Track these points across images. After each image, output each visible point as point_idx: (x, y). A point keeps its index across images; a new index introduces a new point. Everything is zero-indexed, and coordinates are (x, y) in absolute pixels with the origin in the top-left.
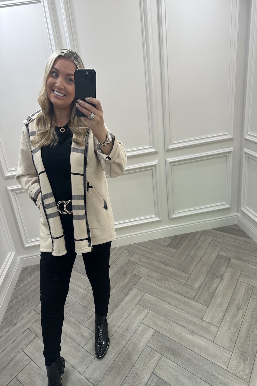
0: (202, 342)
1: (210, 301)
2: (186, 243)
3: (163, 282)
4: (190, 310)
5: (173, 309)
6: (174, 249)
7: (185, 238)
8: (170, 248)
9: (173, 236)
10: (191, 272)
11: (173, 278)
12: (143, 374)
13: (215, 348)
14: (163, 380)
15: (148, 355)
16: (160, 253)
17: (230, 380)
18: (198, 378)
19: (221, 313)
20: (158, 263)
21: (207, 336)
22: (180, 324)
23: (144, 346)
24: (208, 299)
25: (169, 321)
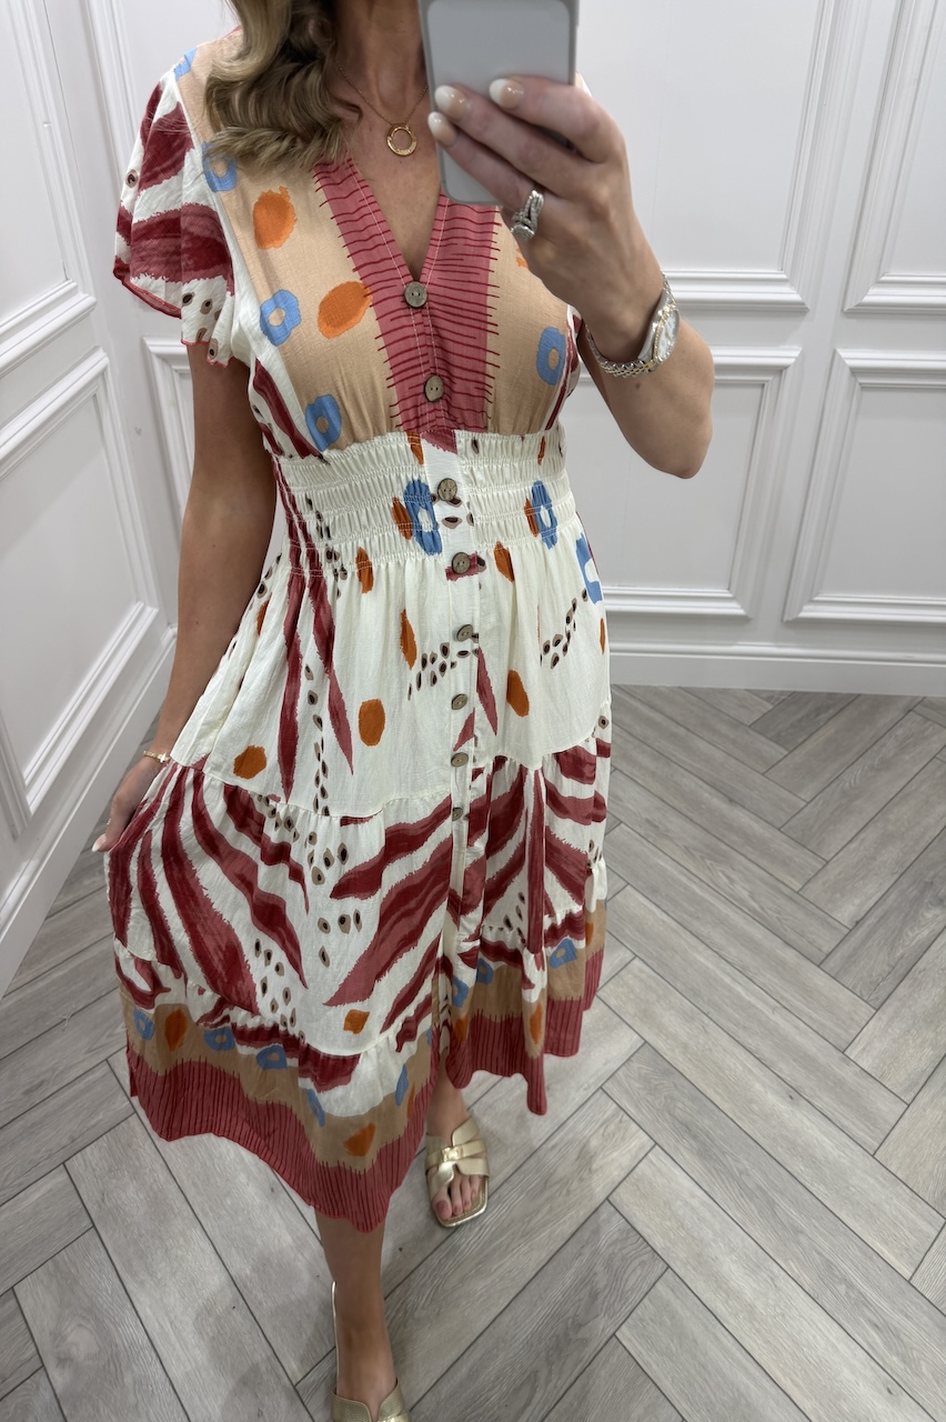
0: (828, 1144)
1: (889, 990)
2: (833, 731)
3: (708, 862)
4: (799, 1004)
5: (728, 980)
6: (776, 746)
7: (831, 712)
8: (762, 738)
9: (782, 693)
10: (832, 854)
11: (752, 857)
12: (568, 1191)
13: (876, 1179)
14: (645, 1240)
15: (601, 1126)
16: (713, 748)
17: (916, 1324)
18: (783, 1273)
19: (929, 1052)
20: (701, 783)
21: (854, 1124)
22: (747, 1045)
23: (589, 1086)
24: (883, 980)
25: (706, 1020)
